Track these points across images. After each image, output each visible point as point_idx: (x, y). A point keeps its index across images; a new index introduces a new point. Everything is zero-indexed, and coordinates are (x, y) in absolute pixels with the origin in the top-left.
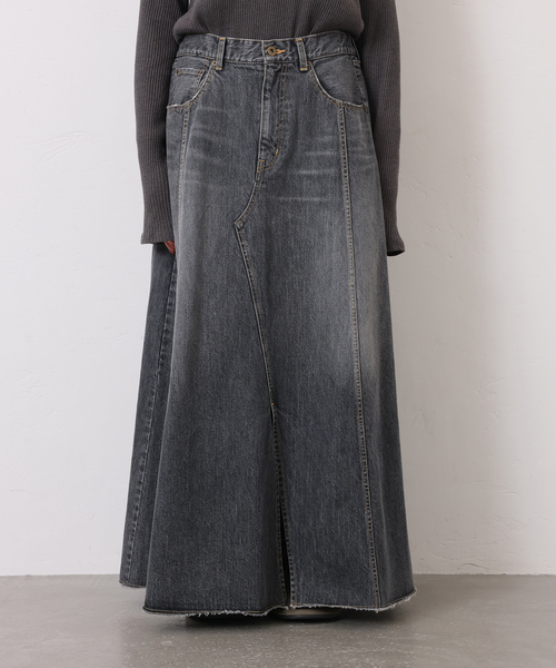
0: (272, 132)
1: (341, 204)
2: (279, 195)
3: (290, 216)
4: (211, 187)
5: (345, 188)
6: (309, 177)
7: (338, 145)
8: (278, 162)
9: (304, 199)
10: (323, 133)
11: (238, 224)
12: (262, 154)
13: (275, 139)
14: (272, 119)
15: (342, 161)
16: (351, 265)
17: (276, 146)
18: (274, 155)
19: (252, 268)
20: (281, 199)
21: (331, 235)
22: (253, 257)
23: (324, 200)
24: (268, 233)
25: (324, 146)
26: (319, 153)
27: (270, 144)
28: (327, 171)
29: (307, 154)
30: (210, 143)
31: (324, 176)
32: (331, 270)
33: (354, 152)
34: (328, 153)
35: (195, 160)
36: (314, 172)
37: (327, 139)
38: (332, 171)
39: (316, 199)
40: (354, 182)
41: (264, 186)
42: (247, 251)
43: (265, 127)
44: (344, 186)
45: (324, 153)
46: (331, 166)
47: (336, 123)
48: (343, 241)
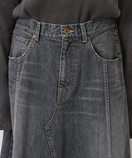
0: (66, 77)
1: (104, 118)
2: (70, 111)
3: (76, 122)
4: (32, 107)
5: (107, 109)
6: (87, 101)
7: (103, 85)
8: (69, 93)
9: (84, 113)
10: (95, 78)
11: (47, 128)
12: (60, 90)
13: (68, 81)
14: (66, 70)
15: (106, 94)
16: (109, 152)
17: (68, 84)
18: (67, 89)
19: (54, 152)
20: (71, 113)
21: (98, 135)
22: (54, 146)
23: (95, 115)
24: (64, 132)
25: (96, 85)
26: (93, 88)
27: (65, 84)
28: (97, 99)
29: (86, 88)
30: (31, 82)
31: (95, 102)
32: (98, 154)
33: (112, 88)
34: (98, 89)
35: (23, 93)
36: (89, 99)
37: (97, 81)
38: (100, 99)
39: (91, 114)
40: (112, 105)
41: (62, 107)
42: (51, 143)
43: (62, 75)
44: (107, 108)
45: (95, 89)
46: (99, 96)
47: (103, 72)
48: (105, 139)
